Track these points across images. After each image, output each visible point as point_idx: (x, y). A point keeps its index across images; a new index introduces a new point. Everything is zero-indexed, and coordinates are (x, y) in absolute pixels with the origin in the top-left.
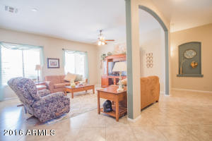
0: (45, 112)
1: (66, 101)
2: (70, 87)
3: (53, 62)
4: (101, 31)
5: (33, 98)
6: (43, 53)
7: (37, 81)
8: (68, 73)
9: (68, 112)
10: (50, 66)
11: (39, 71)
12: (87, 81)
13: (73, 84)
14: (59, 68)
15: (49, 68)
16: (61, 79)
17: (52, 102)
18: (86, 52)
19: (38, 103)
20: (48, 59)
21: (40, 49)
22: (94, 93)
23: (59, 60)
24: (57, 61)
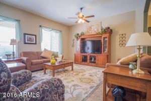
2: (49, 64)
3: (30, 38)
4: (81, 9)
7: (12, 56)
8: (45, 50)
10: (26, 42)
11: (15, 46)
14: (36, 44)
15: (25, 43)
16: (38, 55)
18: (61, 31)
20: (25, 34)
22: (72, 69)
23: (36, 36)
24: (34, 37)
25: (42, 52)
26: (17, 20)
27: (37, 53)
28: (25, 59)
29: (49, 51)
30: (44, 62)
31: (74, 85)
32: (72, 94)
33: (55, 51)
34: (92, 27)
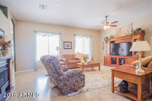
0: (66, 85)
1: (82, 77)
3: (67, 45)
4: (106, 17)
5: (58, 73)
6: (61, 38)
8: (78, 53)
9: (83, 86)
12: (92, 59)
13: (83, 61)
14: (71, 48)
15: (64, 49)
16: (73, 57)
17: (72, 77)
18: (91, 36)
19: (61, 78)
20: (64, 42)
21: (59, 35)
22: (99, 70)
23: (71, 43)
24: (70, 43)
25: (75, 55)
26: (60, 34)
27: (72, 55)
28: (64, 59)
29: (81, 54)
30: (77, 62)
31: (96, 80)
32: (92, 84)
33: (86, 53)
34: (122, 29)
